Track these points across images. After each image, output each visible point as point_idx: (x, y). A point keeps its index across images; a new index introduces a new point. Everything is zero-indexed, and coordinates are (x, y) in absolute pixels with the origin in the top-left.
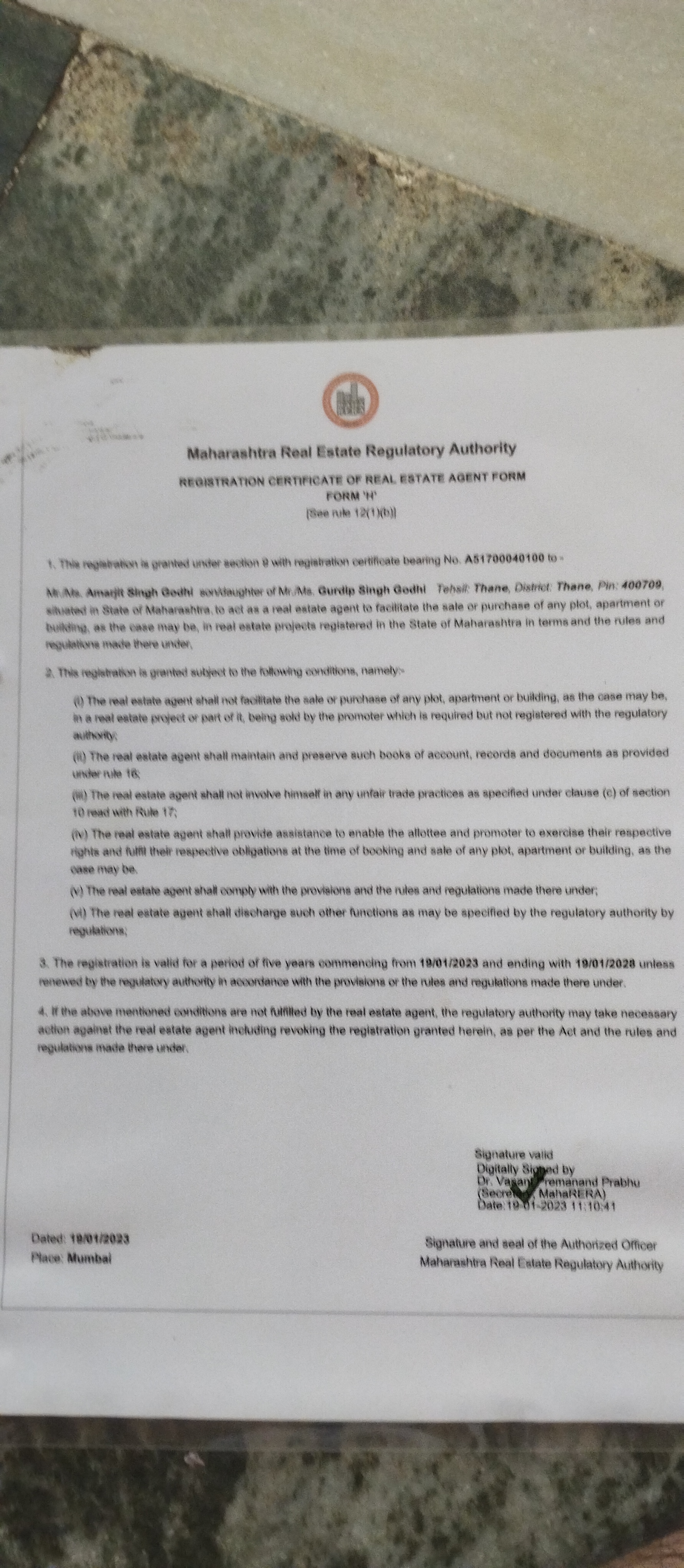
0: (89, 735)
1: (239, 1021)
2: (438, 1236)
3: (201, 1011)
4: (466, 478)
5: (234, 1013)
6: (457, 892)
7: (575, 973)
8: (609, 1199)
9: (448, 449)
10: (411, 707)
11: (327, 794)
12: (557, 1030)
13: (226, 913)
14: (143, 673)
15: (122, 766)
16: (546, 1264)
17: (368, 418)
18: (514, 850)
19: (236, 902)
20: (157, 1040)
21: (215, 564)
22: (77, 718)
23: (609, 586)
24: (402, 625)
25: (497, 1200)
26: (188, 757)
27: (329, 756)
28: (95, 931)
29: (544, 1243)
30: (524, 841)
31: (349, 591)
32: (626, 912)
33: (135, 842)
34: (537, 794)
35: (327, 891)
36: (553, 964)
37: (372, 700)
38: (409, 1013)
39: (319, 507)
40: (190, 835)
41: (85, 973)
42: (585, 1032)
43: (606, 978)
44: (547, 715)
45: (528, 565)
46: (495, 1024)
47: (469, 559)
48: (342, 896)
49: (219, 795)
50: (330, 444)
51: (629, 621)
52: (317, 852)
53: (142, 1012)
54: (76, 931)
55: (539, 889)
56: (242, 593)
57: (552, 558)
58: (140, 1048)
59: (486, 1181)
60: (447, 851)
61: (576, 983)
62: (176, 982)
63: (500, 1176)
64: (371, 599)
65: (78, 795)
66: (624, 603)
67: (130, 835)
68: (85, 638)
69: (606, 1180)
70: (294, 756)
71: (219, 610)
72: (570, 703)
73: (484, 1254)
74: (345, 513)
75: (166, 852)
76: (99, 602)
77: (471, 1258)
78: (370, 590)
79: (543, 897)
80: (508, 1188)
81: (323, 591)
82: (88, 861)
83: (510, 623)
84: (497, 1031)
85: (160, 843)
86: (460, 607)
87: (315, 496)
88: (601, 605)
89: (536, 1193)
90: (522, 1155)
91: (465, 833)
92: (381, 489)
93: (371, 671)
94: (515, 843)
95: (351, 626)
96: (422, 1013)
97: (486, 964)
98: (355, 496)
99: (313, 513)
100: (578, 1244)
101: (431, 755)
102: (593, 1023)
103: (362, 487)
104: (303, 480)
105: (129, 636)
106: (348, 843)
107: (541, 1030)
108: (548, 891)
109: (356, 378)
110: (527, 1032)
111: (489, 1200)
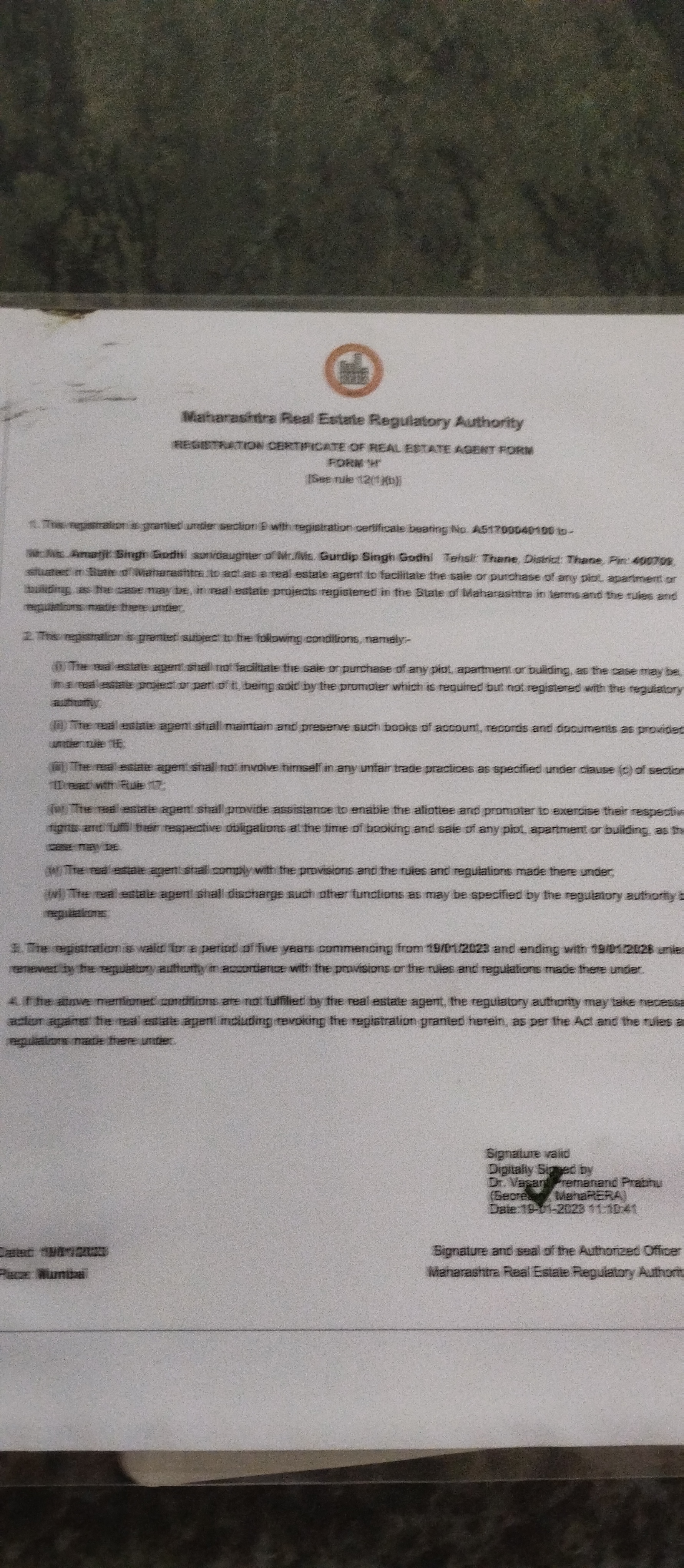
0: (69, 702)
1: (230, 1012)
2: (448, 1243)
3: (189, 1001)
4: (472, 450)
5: (226, 1002)
6: (466, 872)
7: (592, 959)
8: (630, 1201)
9: (453, 421)
10: (415, 678)
11: (327, 768)
12: (572, 1020)
13: (216, 894)
14: (130, 638)
15: (105, 736)
16: (563, 1273)
17: (371, 388)
18: (526, 829)
19: (228, 882)
20: (141, 1032)
21: (210, 526)
22: (57, 684)
23: (620, 561)
24: (407, 593)
25: (512, 1204)
26: (177, 726)
27: (329, 728)
28: (75, 914)
29: (561, 1249)
30: (536, 820)
31: (351, 558)
32: (643, 895)
33: (118, 818)
34: (550, 770)
35: (327, 871)
36: (568, 950)
37: (376, 670)
38: (415, 1002)
39: (323, 473)
40: (179, 810)
41: (60, 959)
42: (601, 1022)
43: (624, 964)
44: (561, 689)
45: (536, 538)
46: (507, 1013)
47: (476, 530)
48: (342, 877)
49: (210, 768)
50: (332, 413)
51: (642, 596)
52: (316, 829)
53: (125, 1001)
54: (52, 913)
55: (553, 871)
56: (238, 557)
57: (562, 532)
58: (122, 1041)
59: (498, 1182)
60: (455, 829)
61: (593, 970)
62: (162, 969)
63: (514, 1176)
64: (375, 566)
65: (56, 767)
66: (636, 579)
67: (112, 810)
68: (70, 600)
69: (626, 1181)
70: (291, 727)
71: (213, 574)
72: (582, 677)
73: (497, 1263)
74: (348, 480)
75: (151, 828)
76: (85, 563)
77: (483, 1266)
78: (374, 557)
79: (557, 879)
80: (520, 1190)
81: (324, 557)
82: (66, 838)
83: (520, 594)
84: (508, 1021)
85: (146, 819)
86: (468, 577)
87: (316, 462)
88: (612, 579)
89: (552, 1196)
90: (536, 1154)
91: (474, 811)
92: (386, 457)
93: (375, 640)
94: (528, 822)
95: (355, 593)
96: (429, 1002)
97: (497, 950)
98: (358, 464)
99: (314, 479)
100: (597, 1251)
101: (439, 729)
102: (610, 1012)
103: (364, 455)
104: (304, 446)
105: (115, 599)
106: (350, 820)
107: (556, 1020)
108: (562, 872)
109: (360, 349)
110: (541, 1022)
111: (501, 1203)
